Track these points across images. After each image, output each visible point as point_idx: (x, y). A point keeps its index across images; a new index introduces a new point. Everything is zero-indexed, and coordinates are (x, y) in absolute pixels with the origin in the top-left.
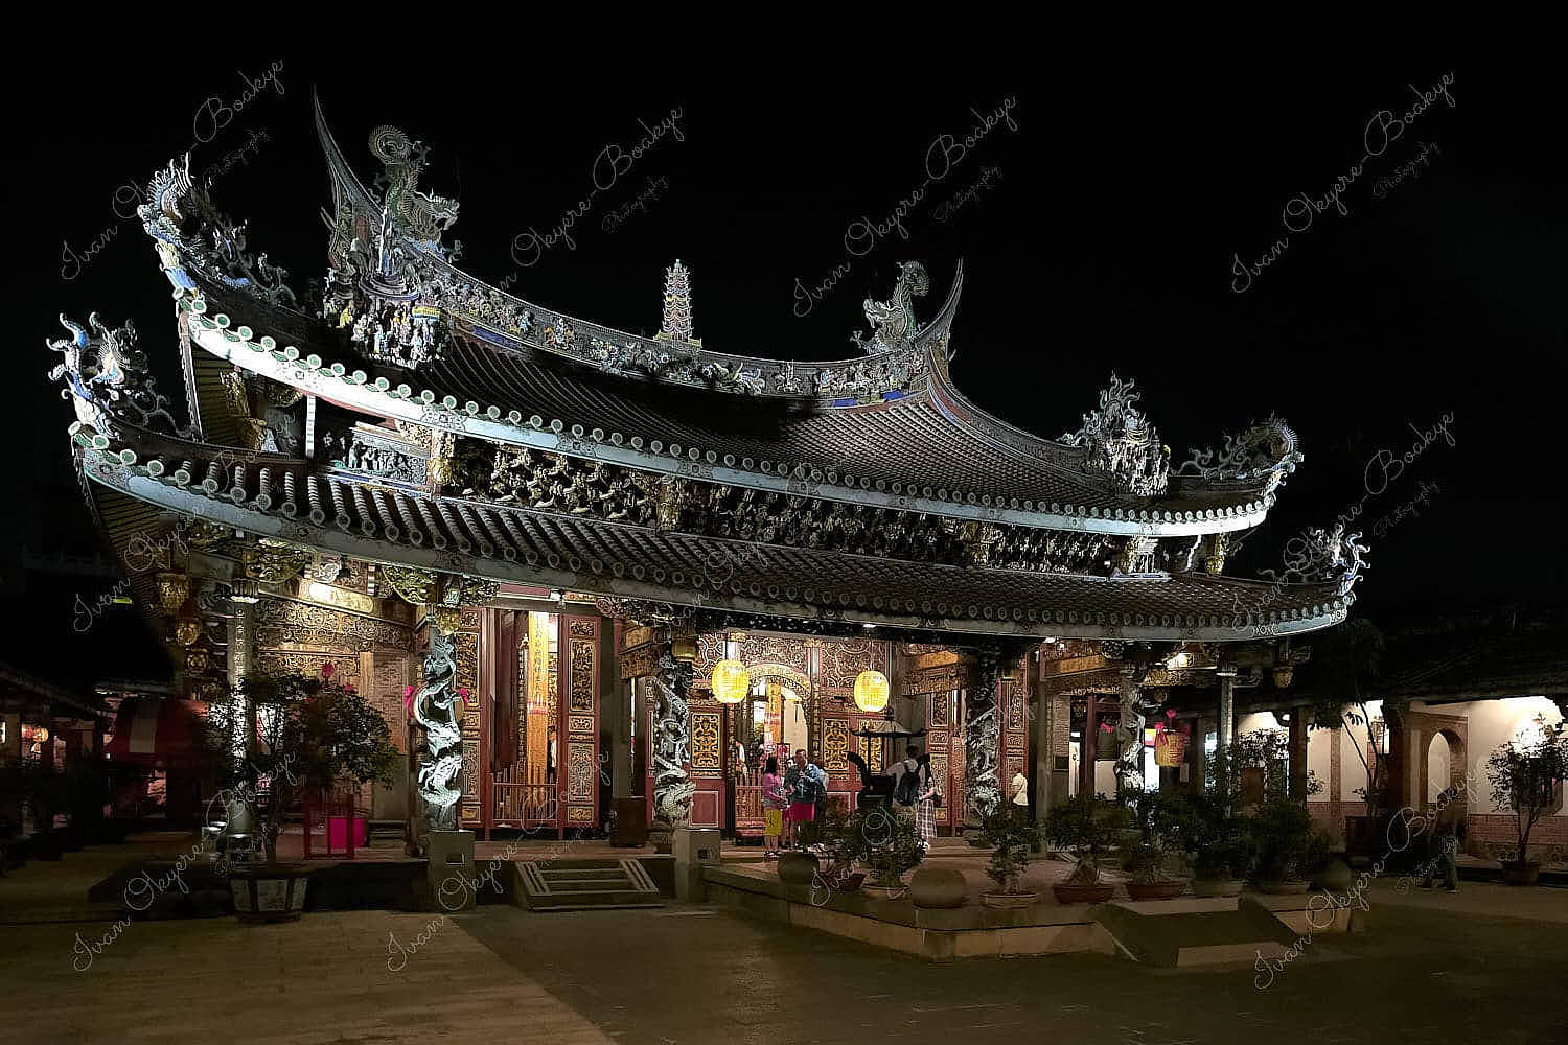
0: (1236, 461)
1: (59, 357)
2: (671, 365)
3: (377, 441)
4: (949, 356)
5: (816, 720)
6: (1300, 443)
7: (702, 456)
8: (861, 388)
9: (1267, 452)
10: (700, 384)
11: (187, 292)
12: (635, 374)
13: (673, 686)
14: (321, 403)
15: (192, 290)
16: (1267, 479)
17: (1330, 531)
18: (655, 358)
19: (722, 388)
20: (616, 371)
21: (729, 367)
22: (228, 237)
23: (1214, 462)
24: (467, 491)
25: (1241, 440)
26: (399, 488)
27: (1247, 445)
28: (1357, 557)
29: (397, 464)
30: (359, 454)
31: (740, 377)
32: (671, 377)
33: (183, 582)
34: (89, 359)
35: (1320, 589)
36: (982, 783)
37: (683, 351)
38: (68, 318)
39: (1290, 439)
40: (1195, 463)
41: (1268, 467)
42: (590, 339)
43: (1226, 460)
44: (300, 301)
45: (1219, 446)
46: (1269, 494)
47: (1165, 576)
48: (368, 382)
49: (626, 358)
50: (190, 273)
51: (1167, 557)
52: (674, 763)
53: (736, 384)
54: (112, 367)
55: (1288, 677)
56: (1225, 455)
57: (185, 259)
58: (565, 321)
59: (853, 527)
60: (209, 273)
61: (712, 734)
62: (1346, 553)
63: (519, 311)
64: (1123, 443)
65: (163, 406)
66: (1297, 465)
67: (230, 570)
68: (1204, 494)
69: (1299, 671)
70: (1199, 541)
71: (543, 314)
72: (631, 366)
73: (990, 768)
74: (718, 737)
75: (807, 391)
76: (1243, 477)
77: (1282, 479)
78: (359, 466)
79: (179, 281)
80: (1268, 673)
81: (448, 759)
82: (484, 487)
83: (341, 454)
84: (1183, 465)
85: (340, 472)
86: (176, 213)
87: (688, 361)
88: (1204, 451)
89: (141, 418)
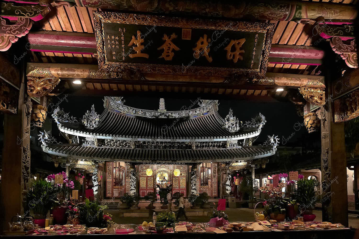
0: (254, 123)
1: (40, 137)
2: (160, 115)
3: (89, 140)
4: (218, 104)
5: (171, 178)
6: (266, 119)
7: (135, 137)
8: (198, 114)
9: (259, 121)
10: (166, 117)
11: (59, 124)
12: (154, 117)
13: (132, 174)
14: (79, 137)
15: (60, 124)
16: (259, 126)
17: (271, 136)
18: (157, 114)
19: (170, 117)
20: (150, 117)
21: (172, 114)
22: (66, 115)
23: (250, 124)
24: (103, 146)
25: (254, 119)
26: (92, 146)
27: (255, 120)
28: (277, 141)
29: (92, 143)
30: (87, 142)
31: (173, 115)
32: (160, 117)
33: (57, 164)
34: (44, 136)
35: (270, 148)
36: (193, 189)
37: (163, 112)
38: (41, 132)
39: (263, 118)
40: (246, 124)
41: (259, 124)
42: (146, 113)
43: (252, 123)
44: (78, 121)
45: (250, 120)
46: (260, 129)
47: (240, 147)
48: (83, 133)
49: (152, 115)
50: (59, 122)
51: (241, 143)
52: (132, 187)
53: (173, 116)
54: (46, 137)
55: (265, 166)
56: (252, 122)
57: (58, 120)
58: (141, 110)
59: (168, 145)
60: (62, 121)
61: (152, 181)
62: (275, 140)
63: (133, 110)
64: (230, 122)
65: (55, 140)
66: (265, 123)
67: (66, 161)
68: (247, 130)
69: (267, 165)
70: (245, 140)
71: (137, 110)
72: (154, 116)
73: (194, 186)
74: (153, 181)
75: (187, 116)
76: (254, 126)
77: (262, 126)
78: (87, 144)
79: (58, 123)
80: (261, 165)
81: (96, 187)
82: (104, 145)
83: (84, 142)
84: (244, 125)
85: (84, 145)
86: (57, 114)
87: (163, 114)
88: (248, 122)
89: (52, 142)
